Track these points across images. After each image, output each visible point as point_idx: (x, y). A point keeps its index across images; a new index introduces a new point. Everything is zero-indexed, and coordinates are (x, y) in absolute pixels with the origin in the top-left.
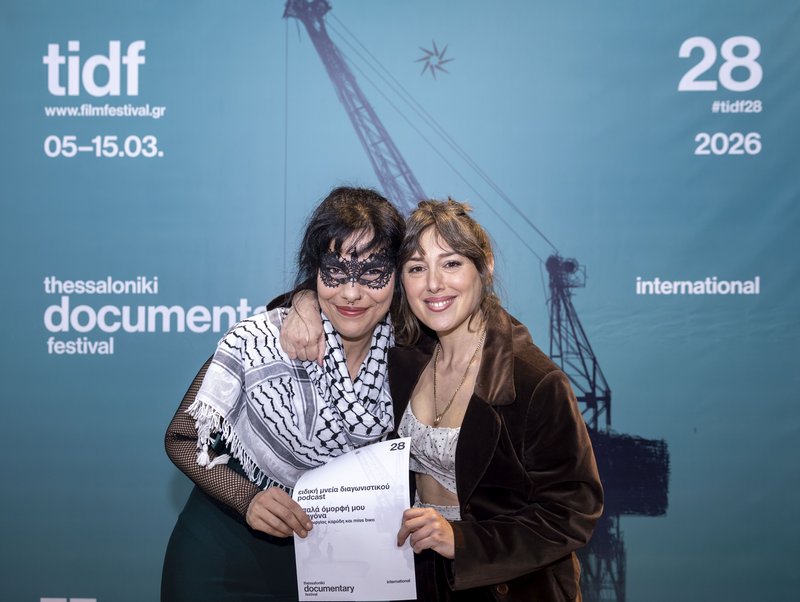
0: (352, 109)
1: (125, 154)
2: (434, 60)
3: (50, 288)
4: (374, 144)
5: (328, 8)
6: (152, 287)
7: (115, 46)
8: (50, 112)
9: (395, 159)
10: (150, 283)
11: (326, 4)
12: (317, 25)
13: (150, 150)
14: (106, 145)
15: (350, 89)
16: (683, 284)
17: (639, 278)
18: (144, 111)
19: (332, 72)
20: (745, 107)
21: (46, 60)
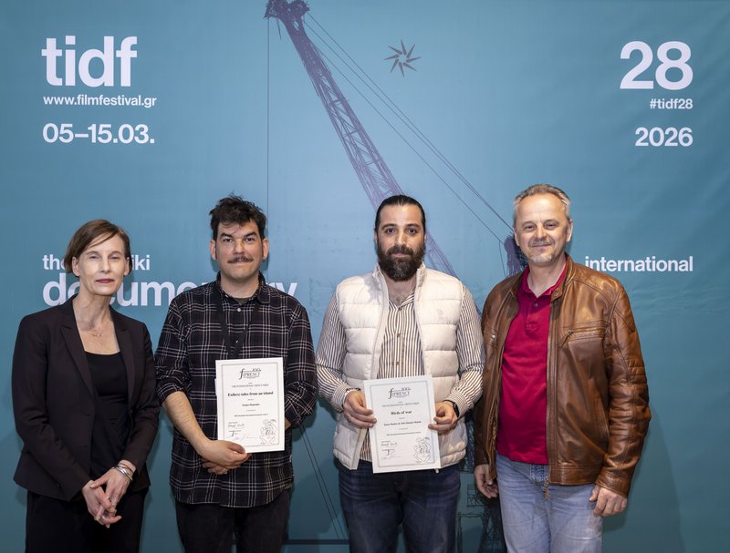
0: (329, 102)
1: (119, 140)
2: (402, 58)
3: (48, 265)
4: (349, 134)
5: (306, 9)
6: (144, 264)
7: (109, 41)
8: (48, 101)
9: (368, 148)
10: (143, 260)
11: (304, 5)
12: (296, 25)
13: (142, 138)
14: (101, 132)
15: (327, 83)
16: (626, 262)
17: (587, 258)
18: (136, 101)
19: (310, 69)
20: (678, 104)
21: (44, 53)
